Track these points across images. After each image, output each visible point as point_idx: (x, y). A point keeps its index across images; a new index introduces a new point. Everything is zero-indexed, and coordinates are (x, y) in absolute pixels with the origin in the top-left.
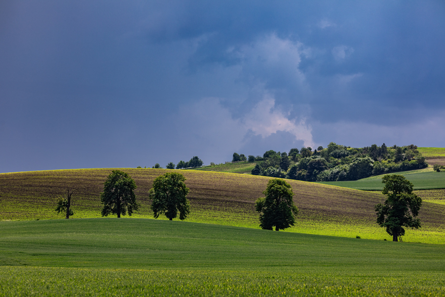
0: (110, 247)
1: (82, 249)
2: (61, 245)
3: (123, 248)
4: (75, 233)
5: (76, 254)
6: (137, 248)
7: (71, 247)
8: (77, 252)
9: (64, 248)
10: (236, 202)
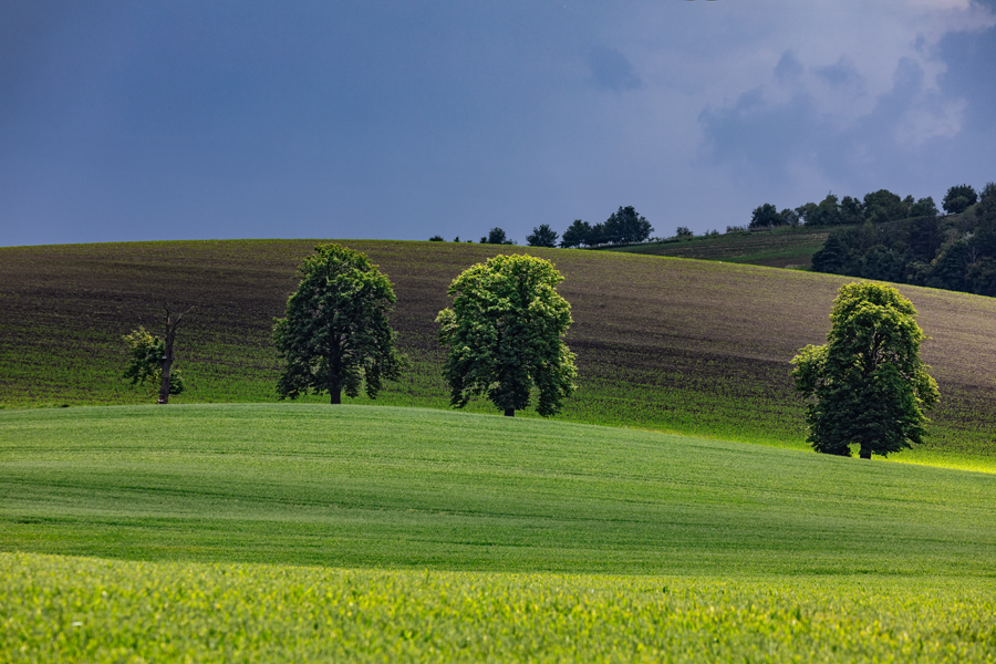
0: (285, 501)
1: (189, 505)
2: (124, 488)
3: (326, 504)
4: (176, 452)
5: (168, 520)
6: (375, 507)
7: (155, 498)
8: (172, 515)
9: (130, 500)
10: (741, 359)
